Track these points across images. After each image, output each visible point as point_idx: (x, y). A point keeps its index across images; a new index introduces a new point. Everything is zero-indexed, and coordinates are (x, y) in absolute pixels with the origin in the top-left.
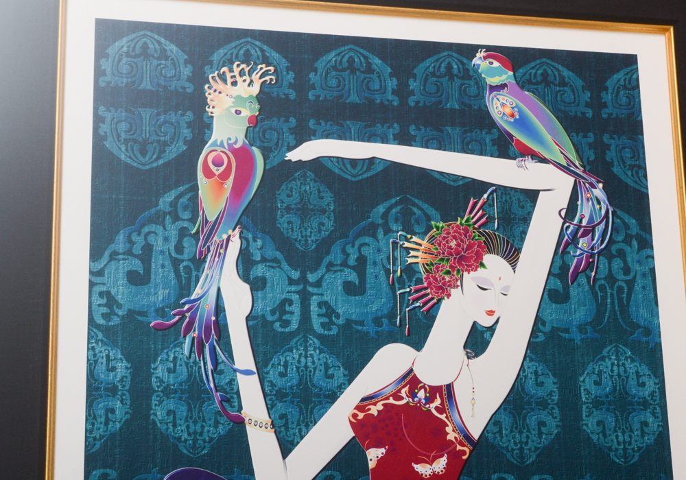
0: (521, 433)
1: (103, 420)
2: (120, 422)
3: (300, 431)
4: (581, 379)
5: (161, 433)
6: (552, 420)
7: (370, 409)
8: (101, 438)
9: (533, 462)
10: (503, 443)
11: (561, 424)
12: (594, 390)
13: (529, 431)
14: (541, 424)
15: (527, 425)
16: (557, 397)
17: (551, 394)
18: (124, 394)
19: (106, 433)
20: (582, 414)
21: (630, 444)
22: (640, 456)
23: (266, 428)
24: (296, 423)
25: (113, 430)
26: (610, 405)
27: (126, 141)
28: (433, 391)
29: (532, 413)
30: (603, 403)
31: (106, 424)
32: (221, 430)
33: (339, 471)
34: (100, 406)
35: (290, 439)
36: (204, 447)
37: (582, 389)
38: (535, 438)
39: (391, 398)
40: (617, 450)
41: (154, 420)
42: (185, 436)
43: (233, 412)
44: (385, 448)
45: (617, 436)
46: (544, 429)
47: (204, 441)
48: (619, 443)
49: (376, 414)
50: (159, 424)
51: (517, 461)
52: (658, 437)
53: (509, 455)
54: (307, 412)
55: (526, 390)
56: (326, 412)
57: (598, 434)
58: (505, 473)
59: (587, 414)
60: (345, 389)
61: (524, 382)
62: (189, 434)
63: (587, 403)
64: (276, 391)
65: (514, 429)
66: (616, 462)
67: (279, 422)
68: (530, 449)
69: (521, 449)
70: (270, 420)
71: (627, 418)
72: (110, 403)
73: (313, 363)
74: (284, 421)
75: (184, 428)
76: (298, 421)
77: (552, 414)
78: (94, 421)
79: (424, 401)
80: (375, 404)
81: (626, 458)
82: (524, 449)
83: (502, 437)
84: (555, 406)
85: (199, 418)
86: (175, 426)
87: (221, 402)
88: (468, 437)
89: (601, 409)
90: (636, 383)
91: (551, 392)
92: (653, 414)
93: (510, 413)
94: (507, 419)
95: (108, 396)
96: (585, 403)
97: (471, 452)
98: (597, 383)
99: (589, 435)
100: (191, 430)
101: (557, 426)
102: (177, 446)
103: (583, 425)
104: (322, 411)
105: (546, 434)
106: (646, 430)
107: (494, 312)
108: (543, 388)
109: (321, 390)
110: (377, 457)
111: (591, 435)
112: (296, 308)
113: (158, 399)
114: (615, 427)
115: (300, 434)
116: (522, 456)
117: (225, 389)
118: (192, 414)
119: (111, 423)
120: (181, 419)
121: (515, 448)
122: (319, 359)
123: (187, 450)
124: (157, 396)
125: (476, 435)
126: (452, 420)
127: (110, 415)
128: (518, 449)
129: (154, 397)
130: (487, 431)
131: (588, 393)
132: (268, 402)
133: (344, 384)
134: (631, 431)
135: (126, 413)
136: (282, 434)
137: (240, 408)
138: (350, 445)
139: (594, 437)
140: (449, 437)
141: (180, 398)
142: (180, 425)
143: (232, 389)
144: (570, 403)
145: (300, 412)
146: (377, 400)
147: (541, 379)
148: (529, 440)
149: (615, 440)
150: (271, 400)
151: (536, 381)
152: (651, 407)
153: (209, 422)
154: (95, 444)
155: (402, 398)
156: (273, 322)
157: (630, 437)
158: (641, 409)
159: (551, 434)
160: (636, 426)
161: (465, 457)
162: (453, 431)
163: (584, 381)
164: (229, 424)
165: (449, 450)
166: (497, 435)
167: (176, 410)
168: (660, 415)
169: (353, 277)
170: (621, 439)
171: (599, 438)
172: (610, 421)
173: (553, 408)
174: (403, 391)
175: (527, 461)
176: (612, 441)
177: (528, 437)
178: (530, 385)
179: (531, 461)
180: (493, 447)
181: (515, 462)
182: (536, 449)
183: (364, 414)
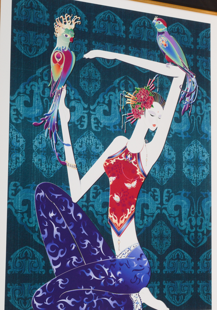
0: (162, 173)
1: (15, 162)
2: (21, 163)
4: (184, 153)
5: (36, 168)
6: (173, 168)
7: (111, 162)
8: (14, 169)
9: (165, 184)
10: (156, 176)
11: (176, 170)
12: (188, 157)
13: (165, 172)
14: (169, 169)
15: (164, 170)
16: (175, 159)
17: (173, 158)
18: (23, 152)
19: (16, 167)
20: (183, 166)
21: (198, 178)
22: (201, 183)
23: (74, 167)
24: (85, 166)
25: (18, 166)
26: (192, 163)
27: (24, 45)
28: (133, 155)
29: (166, 165)
30: (190, 162)
31: (16, 164)
32: (58, 167)
33: (99, 185)
34: (14, 156)
35: (82, 172)
36: (52, 174)
37: (184, 157)
38: (167, 175)
39: (118, 157)
40: (194, 180)
41: (33, 163)
42: (45, 169)
43: (63, 160)
44: (116, 177)
45: (194, 175)
46: (170, 172)
47: (52, 171)
48: (194, 178)
49: (113, 163)
50: (35, 164)
52: (207, 176)
53: (157, 181)
54: (89, 161)
55: (165, 156)
56: (96, 162)
57: (188, 174)
58: (156, 188)
59: (185, 166)
61: (164, 153)
62: (46, 169)
64: (78, 153)
65: (160, 171)
66: (193, 185)
67: (79, 165)
68: (165, 179)
70: (76, 165)
71: (198, 168)
72: (18, 155)
73: (92, 142)
74: (80, 165)
75: (44, 166)
76: (86, 165)
77: (173, 166)
78: (12, 162)
79: (130, 159)
80: (113, 160)
81: (196, 183)
82: (163, 179)
83: (155, 174)
84: (174, 163)
85: (50, 162)
86: (41, 165)
87: (58, 157)
88: (144, 174)
89: (189, 165)
90: (202, 155)
91: (173, 157)
92: (207, 167)
93: (159, 165)
94: (158, 167)
95: (17, 152)
96: (184, 162)
97: (145, 179)
98: (189, 155)
99: (185, 174)
100: (47, 167)
101: (174, 170)
102: (42, 173)
103: (183, 170)
104: (94, 162)
106: (204, 173)
107: (155, 125)
108: (171, 156)
109: (94, 153)
110: (113, 180)
111: (185, 175)
112: (86, 120)
113: (35, 154)
114: (194, 171)
115: (86, 170)
116: (162, 182)
117: (60, 151)
118: (47, 161)
119: (18, 163)
120: (43, 163)
121: (160, 178)
122: (94, 141)
123: (46, 175)
124: (35, 153)
125: (147, 173)
126: (139, 167)
127: (17, 160)
129: (34, 154)
131: (186, 158)
132: (75, 157)
133: (102, 151)
134: (199, 173)
135: (24, 159)
136: (80, 170)
137: (65, 159)
138: (104, 175)
139: (187, 175)
140: (137, 173)
141: (43, 154)
142: (43, 165)
143: (62, 151)
144: (179, 162)
145: (86, 162)
146: (113, 158)
147: (170, 152)
148: (165, 176)
149: (193, 176)
150: (76, 156)
151: (168, 153)
152: (206, 164)
153: (54, 164)
154: (12, 172)
155: (122, 158)
156: (78, 125)
157: (198, 176)
158: (203, 165)
159: (172, 174)
160: (201, 172)
161: (143, 181)
162: (139, 171)
163: (184, 154)
164: (61, 165)
165: (137, 178)
166: (154, 173)
167: (42, 159)
168: (209, 168)
169: (107, 108)
170: (195, 176)
171: (188, 176)
172: (192, 169)
173: (173, 164)
174: (123, 155)
176: (192, 177)
177: (164, 174)
178: (166, 154)
179: (165, 183)
180: (152, 178)
181: (160, 184)
182: (167, 179)
183: (109, 163)
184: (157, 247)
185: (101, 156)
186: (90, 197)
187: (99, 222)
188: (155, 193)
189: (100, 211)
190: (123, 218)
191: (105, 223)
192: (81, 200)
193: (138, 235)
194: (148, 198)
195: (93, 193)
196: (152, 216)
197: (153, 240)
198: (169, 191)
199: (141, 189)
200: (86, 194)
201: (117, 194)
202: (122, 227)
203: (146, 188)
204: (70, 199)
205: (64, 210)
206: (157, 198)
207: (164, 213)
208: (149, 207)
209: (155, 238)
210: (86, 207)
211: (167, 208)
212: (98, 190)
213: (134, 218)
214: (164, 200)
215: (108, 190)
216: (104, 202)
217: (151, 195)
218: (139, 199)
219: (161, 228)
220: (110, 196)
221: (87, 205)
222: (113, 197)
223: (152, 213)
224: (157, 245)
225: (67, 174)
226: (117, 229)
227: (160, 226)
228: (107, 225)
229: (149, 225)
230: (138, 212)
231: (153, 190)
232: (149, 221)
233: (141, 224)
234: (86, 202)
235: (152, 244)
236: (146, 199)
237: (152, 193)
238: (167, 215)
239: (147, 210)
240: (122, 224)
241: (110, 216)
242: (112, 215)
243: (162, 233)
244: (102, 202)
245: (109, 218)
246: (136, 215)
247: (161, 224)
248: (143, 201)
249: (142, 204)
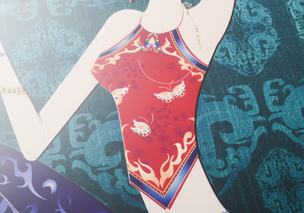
0: (246, 52)
3: (50, 89)
4: (289, 3)
6: (271, 37)
7: (109, 61)
9: (262, 72)
10: (232, 63)
11: (279, 39)
12: (302, 9)
13: (252, 50)
14: (262, 42)
15: (250, 46)
16: (271, 20)
17: (265, 19)
20: (296, 28)
23: (19, 92)
24: (45, 83)
29: (252, 36)
33: (89, 112)
35: (41, 97)
37: (291, 10)
38: (259, 54)
39: (126, 49)
44: (128, 87)
46: (265, 46)
49: (114, 63)
51: (247, 73)
53: (239, 71)
54: (53, 73)
55: (243, 21)
56: (71, 70)
58: (239, 85)
59: (301, 27)
60: (84, 50)
61: (240, 16)
63: (299, 19)
64: (24, 63)
65: (239, 51)
68: (257, 63)
69: (249, 65)
70: (22, 86)
73: (54, 37)
74: (34, 84)
76: (47, 82)
77: (270, 34)
79: (155, 46)
80: (113, 56)
82: (252, 64)
83: (229, 59)
88: (200, 65)
91: (265, 18)
93: (233, 40)
94: (231, 45)
96: (297, 20)
97: (205, 76)
101: (277, 41)
103: (299, 36)
104: (67, 70)
105: (269, 49)
108: (257, 17)
109: (63, 55)
110: (122, 95)
115: (50, 91)
116: (251, 69)
121: (243, 64)
122: (59, 34)
125: (206, 62)
126: (183, 55)
128: (246, 65)
130: (216, 56)
131: (297, 12)
133: (83, 47)
136: (33, 94)
140: (182, 68)
145: (48, 75)
146: (113, 53)
147: (253, 11)
148: (255, 56)
150: (20, 71)
151: (250, 12)
155: (135, 48)
156: (16, 16)
159: (273, 48)
161: (200, 80)
162: (186, 62)
163: (291, 5)
165: (185, 77)
166: (226, 58)
173: (270, 29)
174: (136, 42)
175: (257, 72)
177: (253, 54)
178: (245, 17)
179: (260, 71)
180: (224, 67)
181: (246, 75)
182: (263, 61)
183: (104, 65)
184: (282, 209)
185: (82, 56)
186: (69, 142)
187: (104, 189)
188: (240, 96)
189: (103, 165)
190: (168, 164)
191: (123, 187)
192: (47, 151)
193: (220, 194)
194: (225, 110)
195: (76, 131)
196: (248, 145)
197: (268, 196)
198: (277, 83)
199: (201, 96)
200: (58, 138)
201: (139, 120)
202: (169, 186)
203: (212, 92)
204: (19, 156)
205: (5, 183)
206: (248, 105)
207: (277, 131)
208: (234, 128)
209: (270, 189)
210: (63, 164)
211: (284, 118)
212: (87, 123)
213: (198, 160)
214: (269, 104)
215: (116, 117)
216: (108, 144)
217: (231, 102)
218: (200, 118)
219: (279, 164)
220: (122, 129)
221: (65, 159)
222: (132, 128)
223: (244, 139)
224: (280, 205)
225: (5, 107)
226: (159, 192)
227: (276, 161)
228: (128, 189)
229: (245, 165)
230: (205, 143)
231: (234, 90)
232: (242, 155)
233: (221, 167)
234: (61, 153)
235: (266, 206)
236: (219, 112)
237: (231, 97)
238: (288, 132)
239: (231, 134)
240: (168, 180)
241: (131, 168)
242: (136, 166)
243: (289, 175)
244: (105, 144)
245: (129, 173)
246: (201, 152)
247: (278, 154)
248: (211, 118)
249: (211, 126)
